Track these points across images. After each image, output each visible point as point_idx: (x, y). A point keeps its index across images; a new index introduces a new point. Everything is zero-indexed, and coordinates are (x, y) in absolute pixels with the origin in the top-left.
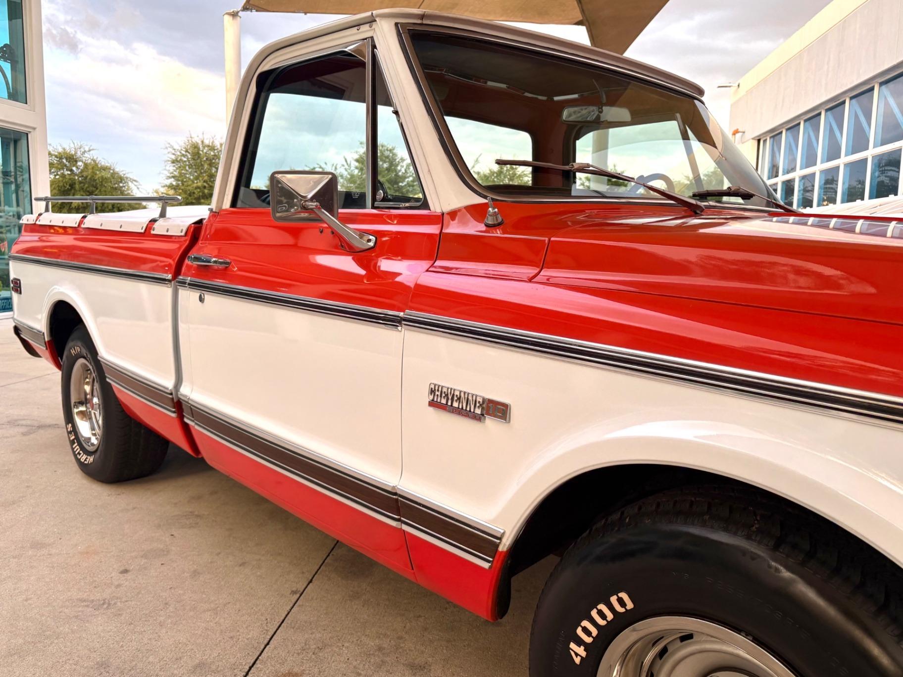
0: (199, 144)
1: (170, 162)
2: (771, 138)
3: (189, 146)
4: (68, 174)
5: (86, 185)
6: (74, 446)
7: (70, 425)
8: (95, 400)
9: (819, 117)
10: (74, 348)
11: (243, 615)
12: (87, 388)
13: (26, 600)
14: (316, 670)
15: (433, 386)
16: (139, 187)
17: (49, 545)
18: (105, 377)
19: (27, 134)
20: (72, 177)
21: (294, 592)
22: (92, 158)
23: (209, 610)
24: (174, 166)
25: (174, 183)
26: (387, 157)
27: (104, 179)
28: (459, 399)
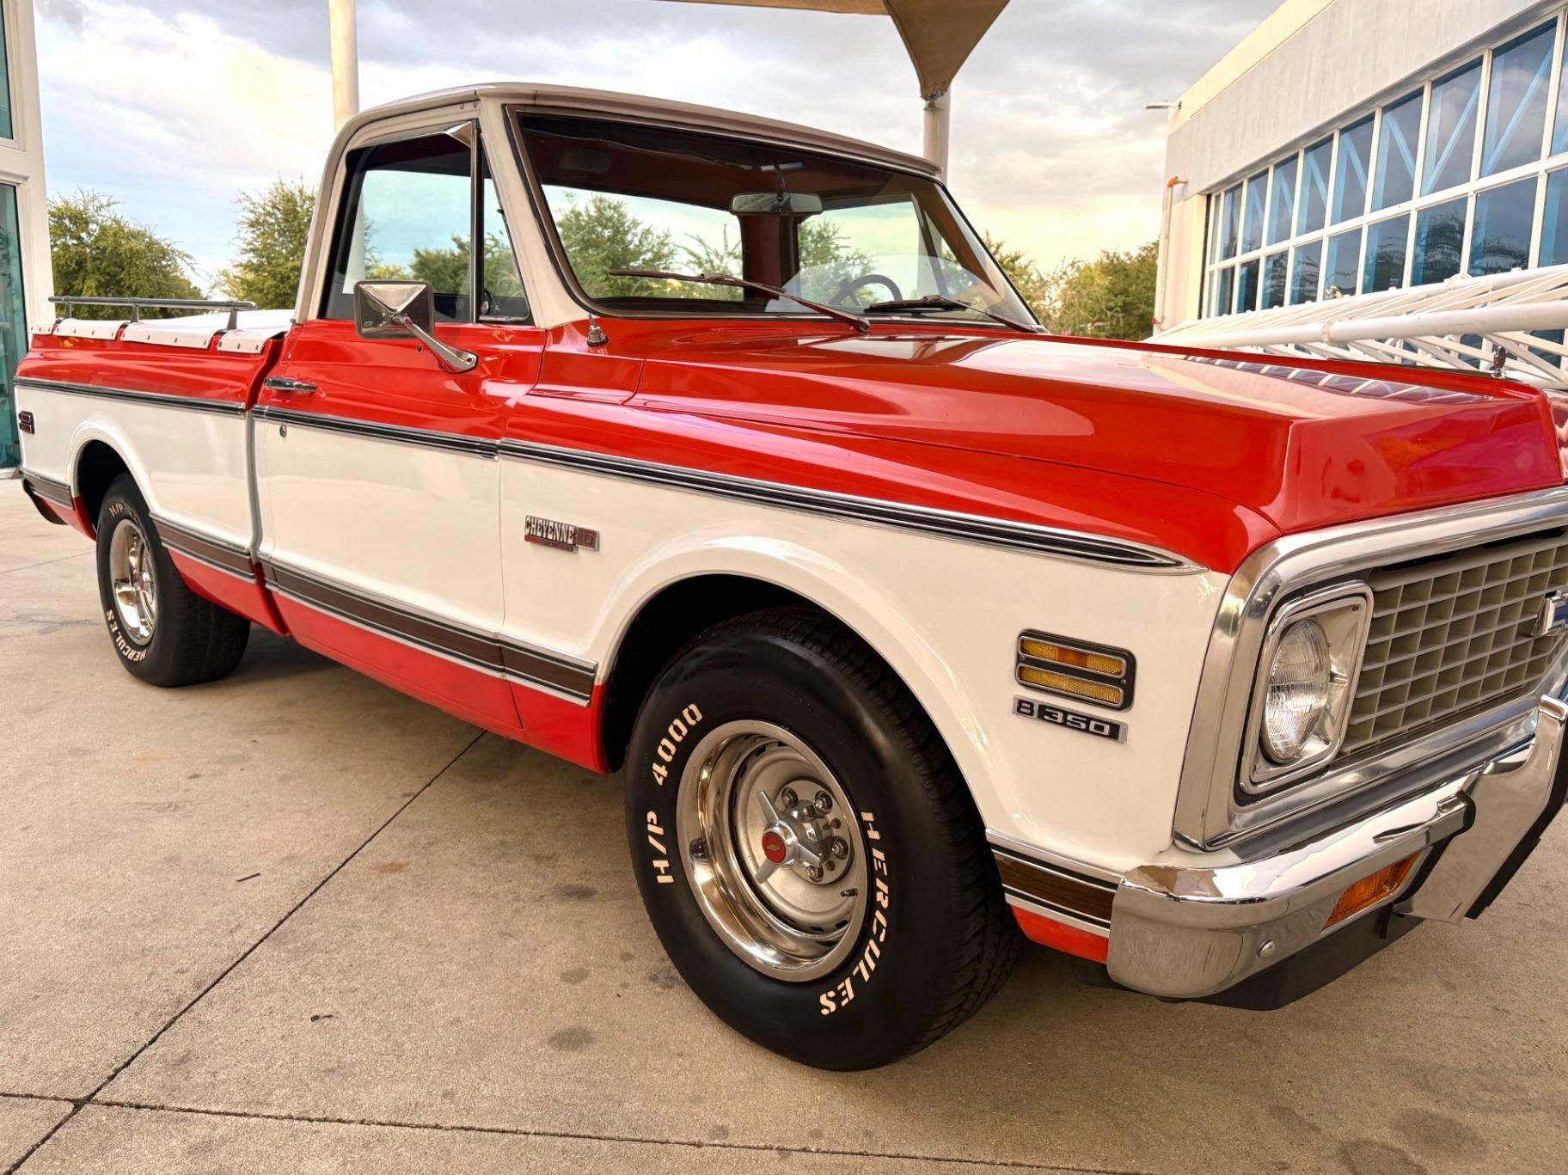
0: (296, 196)
1: (247, 225)
2: (1226, 192)
3: (278, 198)
4: (73, 244)
5: (105, 264)
6: (117, 640)
7: (111, 612)
8: (146, 576)
9: (1294, 161)
10: (115, 505)
11: (342, 816)
12: (134, 561)
13: (71, 804)
14: (425, 861)
15: (528, 519)
16: (193, 266)
17: (95, 751)
18: (160, 541)
19: (15, 187)
20: (80, 249)
21: (406, 795)
22: (113, 217)
23: (299, 811)
24: (253, 232)
25: (255, 261)
26: (610, 219)
27: (134, 253)
28: (553, 530)
